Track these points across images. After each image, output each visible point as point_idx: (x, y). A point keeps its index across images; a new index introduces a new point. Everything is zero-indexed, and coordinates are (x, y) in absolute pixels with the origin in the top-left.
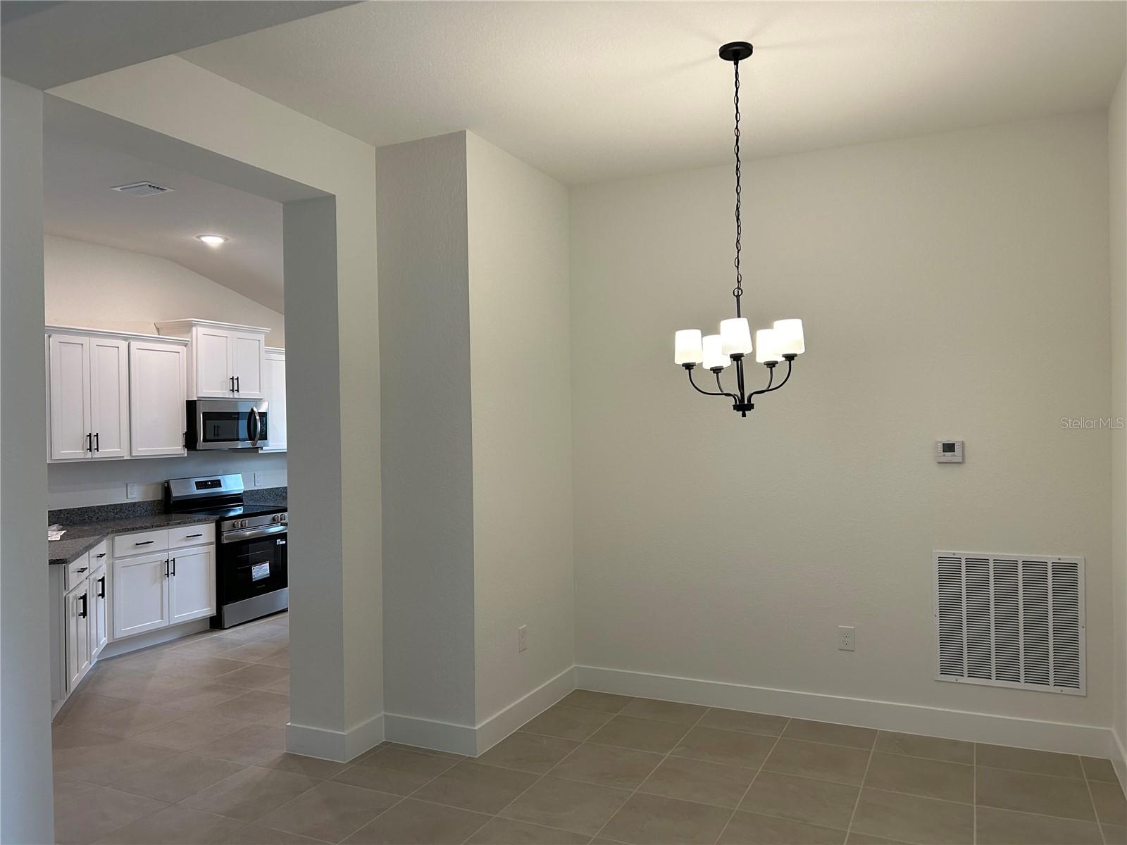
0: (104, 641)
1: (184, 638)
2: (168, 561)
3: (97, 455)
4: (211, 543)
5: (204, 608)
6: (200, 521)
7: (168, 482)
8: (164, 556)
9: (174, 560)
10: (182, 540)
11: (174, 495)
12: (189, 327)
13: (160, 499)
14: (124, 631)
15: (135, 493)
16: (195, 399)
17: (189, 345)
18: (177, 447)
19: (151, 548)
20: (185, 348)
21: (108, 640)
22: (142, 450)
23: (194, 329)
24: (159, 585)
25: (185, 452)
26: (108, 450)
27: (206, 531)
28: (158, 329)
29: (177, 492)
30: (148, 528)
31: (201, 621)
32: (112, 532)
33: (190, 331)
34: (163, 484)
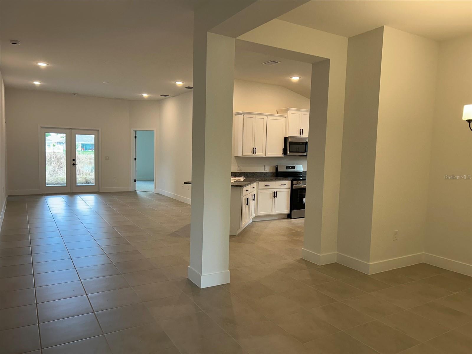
0: (254, 215)
1: (279, 219)
2: (274, 192)
3: (255, 155)
4: (289, 188)
5: (285, 210)
6: (286, 180)
7: (277, 166)
8: (273, 191)
9: (276, 192)
10: (279, 186)
11: (279, 170)
12: (287, 110)
13: (274, 171)
14: (260, 213)
15: (267, 169)
16: (287, 137)
17: (286, 118)
18: (280, 154)
19: (269, 187)
20: (285, 119)
21: (255, 215)
22: (270, 154)
23: (288, 111)
24: (272, 200)
25: (283, 156)
26: (259, 153)
27: (287, 183)
28: (277, 112)
29: (280, 169)
30: (269, 180)
31: (285, 214)
32: (258, 181)
33: (287, 112)
34: (276, 166)
